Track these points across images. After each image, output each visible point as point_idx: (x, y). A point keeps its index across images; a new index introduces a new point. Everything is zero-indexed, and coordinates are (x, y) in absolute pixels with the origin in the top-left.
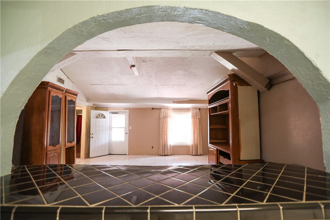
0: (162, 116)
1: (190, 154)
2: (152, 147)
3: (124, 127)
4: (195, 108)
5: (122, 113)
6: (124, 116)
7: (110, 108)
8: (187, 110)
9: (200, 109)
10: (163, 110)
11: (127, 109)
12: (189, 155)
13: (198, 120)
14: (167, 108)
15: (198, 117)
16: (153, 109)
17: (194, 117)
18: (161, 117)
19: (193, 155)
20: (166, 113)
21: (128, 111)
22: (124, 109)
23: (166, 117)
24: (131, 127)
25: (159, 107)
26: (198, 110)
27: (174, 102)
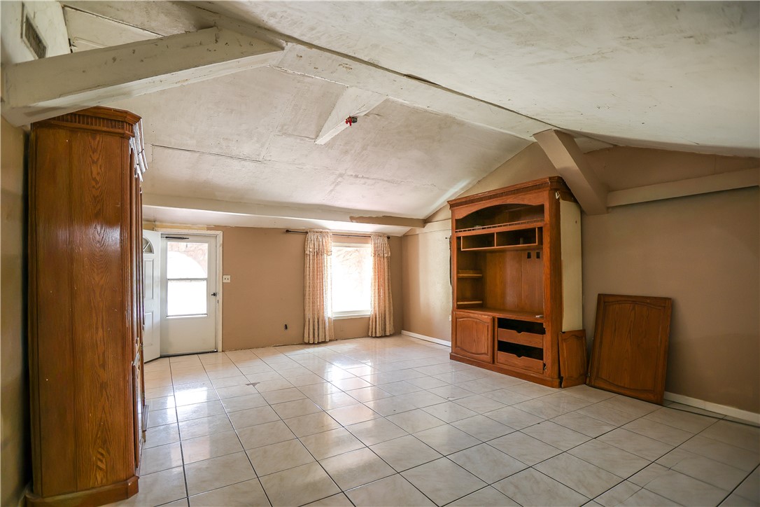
0: (310, 249)
1: (370, 334)
2: (286, 325)
3: (205, 276)
4: (379, 235)
5: (199, 238)
6: (205, 246)
7: (161, 221)
8: (364, 238)
9: (388, 238)
10: (311, 236)
11: (217, 228)
12: (368, 336)
13: (385, 260)
14: (322, 233)
15: (386, 255)
16: (287, 231)
17: (377, 254)
18: (307, 252)
19: (376, 337)
20: (321, 243)
21: (220, 233)
22: (209, 229)
23: (319, 253)
24: (229, 277)
25: (302, 228)
26: (386, 239)
27: (352, 219)
